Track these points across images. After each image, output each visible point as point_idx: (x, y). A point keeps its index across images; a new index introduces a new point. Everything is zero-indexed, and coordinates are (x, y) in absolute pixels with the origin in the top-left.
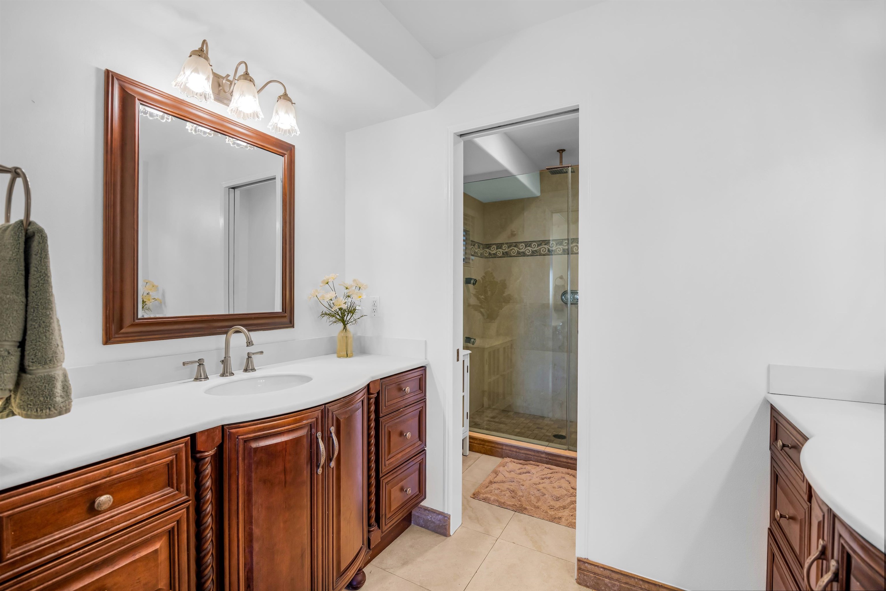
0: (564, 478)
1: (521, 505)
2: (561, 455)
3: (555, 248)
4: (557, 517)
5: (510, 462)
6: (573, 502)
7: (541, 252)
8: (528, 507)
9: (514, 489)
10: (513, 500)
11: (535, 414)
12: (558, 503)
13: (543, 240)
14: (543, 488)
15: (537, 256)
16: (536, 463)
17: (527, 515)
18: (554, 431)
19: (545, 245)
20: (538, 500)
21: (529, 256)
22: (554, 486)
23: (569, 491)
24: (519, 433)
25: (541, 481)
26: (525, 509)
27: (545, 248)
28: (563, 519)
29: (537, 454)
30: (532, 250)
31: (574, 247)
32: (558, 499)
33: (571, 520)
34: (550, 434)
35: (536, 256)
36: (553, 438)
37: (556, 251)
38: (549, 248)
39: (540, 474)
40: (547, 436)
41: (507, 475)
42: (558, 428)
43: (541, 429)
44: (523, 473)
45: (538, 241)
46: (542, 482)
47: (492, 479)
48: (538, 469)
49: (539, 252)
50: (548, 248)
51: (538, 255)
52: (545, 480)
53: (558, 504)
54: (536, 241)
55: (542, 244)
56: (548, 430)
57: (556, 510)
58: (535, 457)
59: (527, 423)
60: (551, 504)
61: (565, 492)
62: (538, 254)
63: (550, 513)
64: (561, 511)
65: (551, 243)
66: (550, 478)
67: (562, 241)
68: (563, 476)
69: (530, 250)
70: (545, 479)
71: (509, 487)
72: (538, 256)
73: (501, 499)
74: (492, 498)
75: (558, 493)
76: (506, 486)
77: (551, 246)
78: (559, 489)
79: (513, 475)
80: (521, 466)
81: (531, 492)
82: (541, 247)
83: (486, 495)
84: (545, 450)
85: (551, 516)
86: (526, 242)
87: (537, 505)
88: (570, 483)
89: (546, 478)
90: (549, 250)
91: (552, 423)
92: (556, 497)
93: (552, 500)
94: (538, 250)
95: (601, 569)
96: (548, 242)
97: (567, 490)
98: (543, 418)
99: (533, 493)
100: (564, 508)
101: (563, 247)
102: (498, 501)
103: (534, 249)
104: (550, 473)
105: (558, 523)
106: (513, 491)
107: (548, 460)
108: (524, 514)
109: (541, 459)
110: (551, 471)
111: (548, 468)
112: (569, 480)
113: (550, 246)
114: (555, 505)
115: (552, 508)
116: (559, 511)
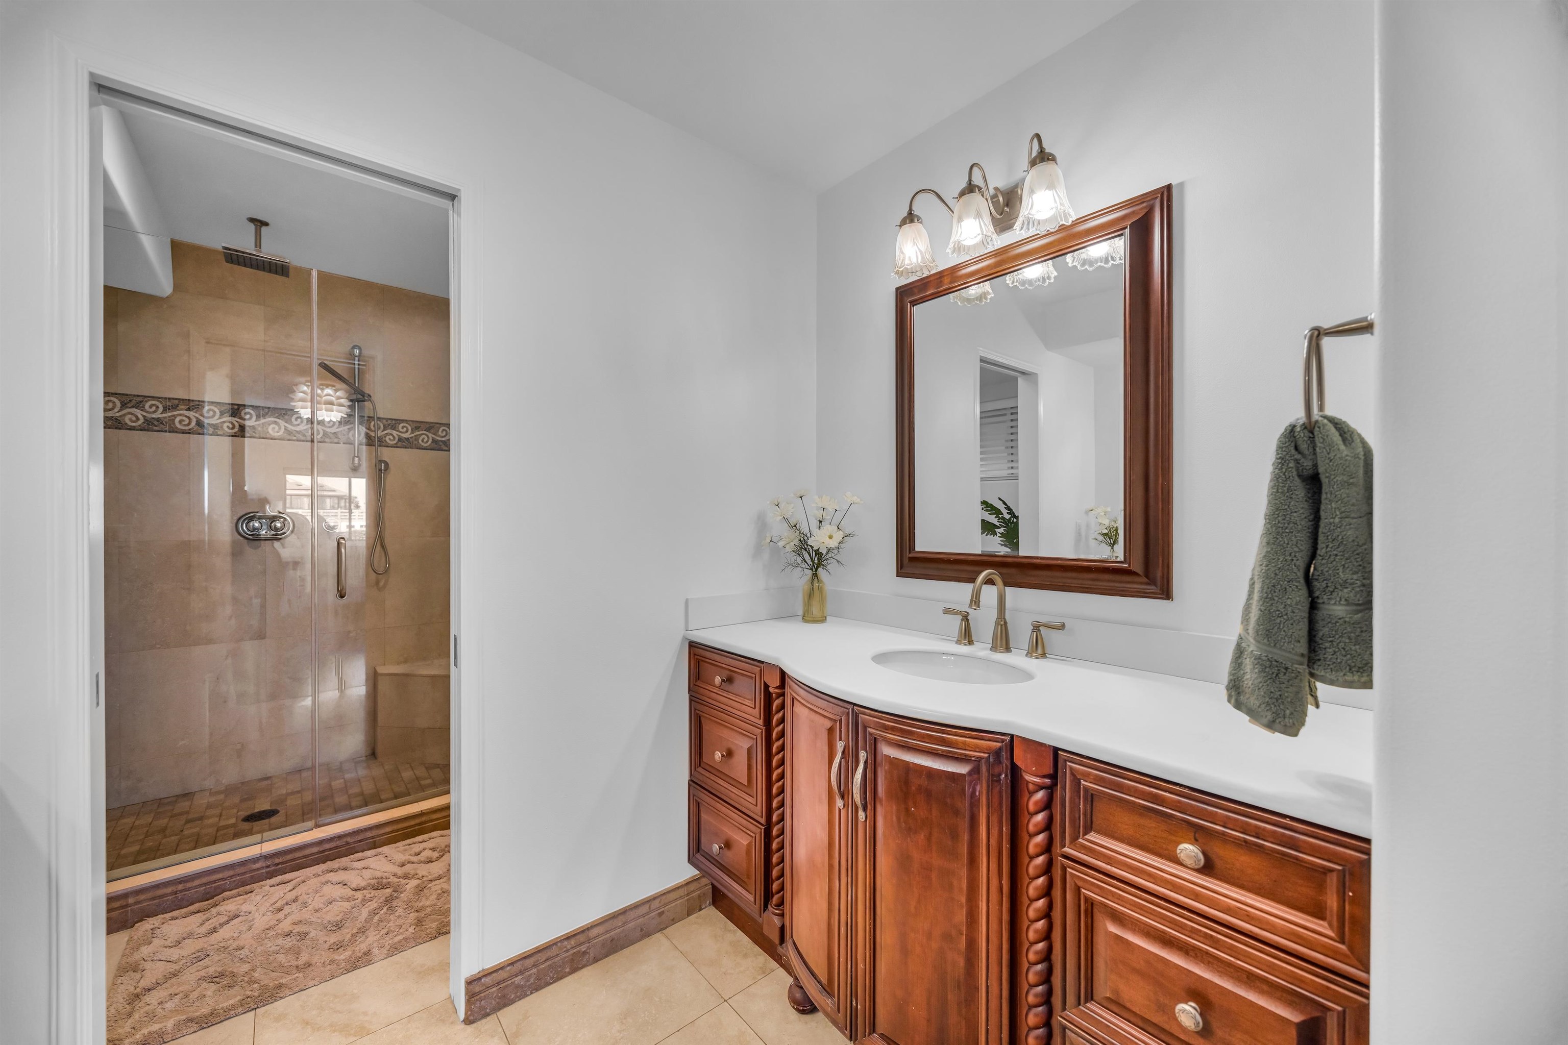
0: (327, 882)
1: (264, 988)
2: (306, 843)
3: (219, 421)
4: (360, 955)
5: (163, 923)
6: (376, 911)
7: (174, 424)
8: (283, 981)
9: (220, 969)
10: (232, 991)
11: (162, 796)
12: (344, 931)
13: (183, 400)
14: (294, 924)
15: (162, 431)
16: (242, 889)
17: (290, 995)
18: (238, 812)
19: (189, 409)
20: (298, 953)
21: (137, 430)
22: (317, 908)
23: (355, 897)
24: (140, 852)
25: (281, 915)
26: (280, 986)
27: (189, 418)
28: (375, 951)
29: (242, 870)
30: (144, 416)
31: (269, 425)
32: (338, 926)
33: (390, 942)
34: (233, 821)
35: (159, 431)
36: (246, 826)
37: (222, 427)
38: (201, 418)
39: (268, 905)
40: (226, 827)
41: (175, 954)
42: (243, 800)
43: (201, 818)
44: (221, 925)
45: (166, 398)
46: (283, 916)
47: (132, 989)
48: (255, 898)
49: (170, 425)
50: (197, 418)
51: (166, 431)
52: (287, 909)
53: (346, 934)
54: (159, 398)
55: (178, 408)
56: (221, 815)
57: (350, 944)
58: (234, 879)
59: (150, 824)
60: (332, 941)
61: (347, 905)
62: (167, 429)
63: (342, 957)
64: (361, 939)
65: (207, 408)
66: (295, 900)
67: (239, 409)
68: (324, 880)
69: (140, 417)
70: (286, 907)
71: (203, 973)
72: (167, 434)
73: (197, 1011)
74: (170, 1024)
75: (332, 914)
76: (190, 976)
77: (206, 415)
78: (330, 906)
79: (190, 947)
80: (199, 917)
81: (271, 949)
82: (175, 413)
83: (145, 1031)
84: (263, 851)
85: (347, 961)
86: (123, 394)
87: (300, 963)
88: (345, 885)
89: (287, 904)
90: (200, 424)
91: (222, 796)
92: (334, 924)
93: (327, 935)
94: (166, 420)
95: (508, 968)
96: (199, 405)
97: (348, 900)
98: (187, 795)
99: (278, 948)
100: (362, 931)
101: (239, 420)
102: (191, 1020)
103: (154, 416)
104: (290, 891)
105: (369, 963)
106: (222, 975)
107: (273, 868)
108: (282, 998)
109: (252, 877)
110: (290, 886)
111: (278, 885)
112: (341, 880)
113: (202, 415)
114: (341, 939)
115: (337, 947)
116: (358, 943)
